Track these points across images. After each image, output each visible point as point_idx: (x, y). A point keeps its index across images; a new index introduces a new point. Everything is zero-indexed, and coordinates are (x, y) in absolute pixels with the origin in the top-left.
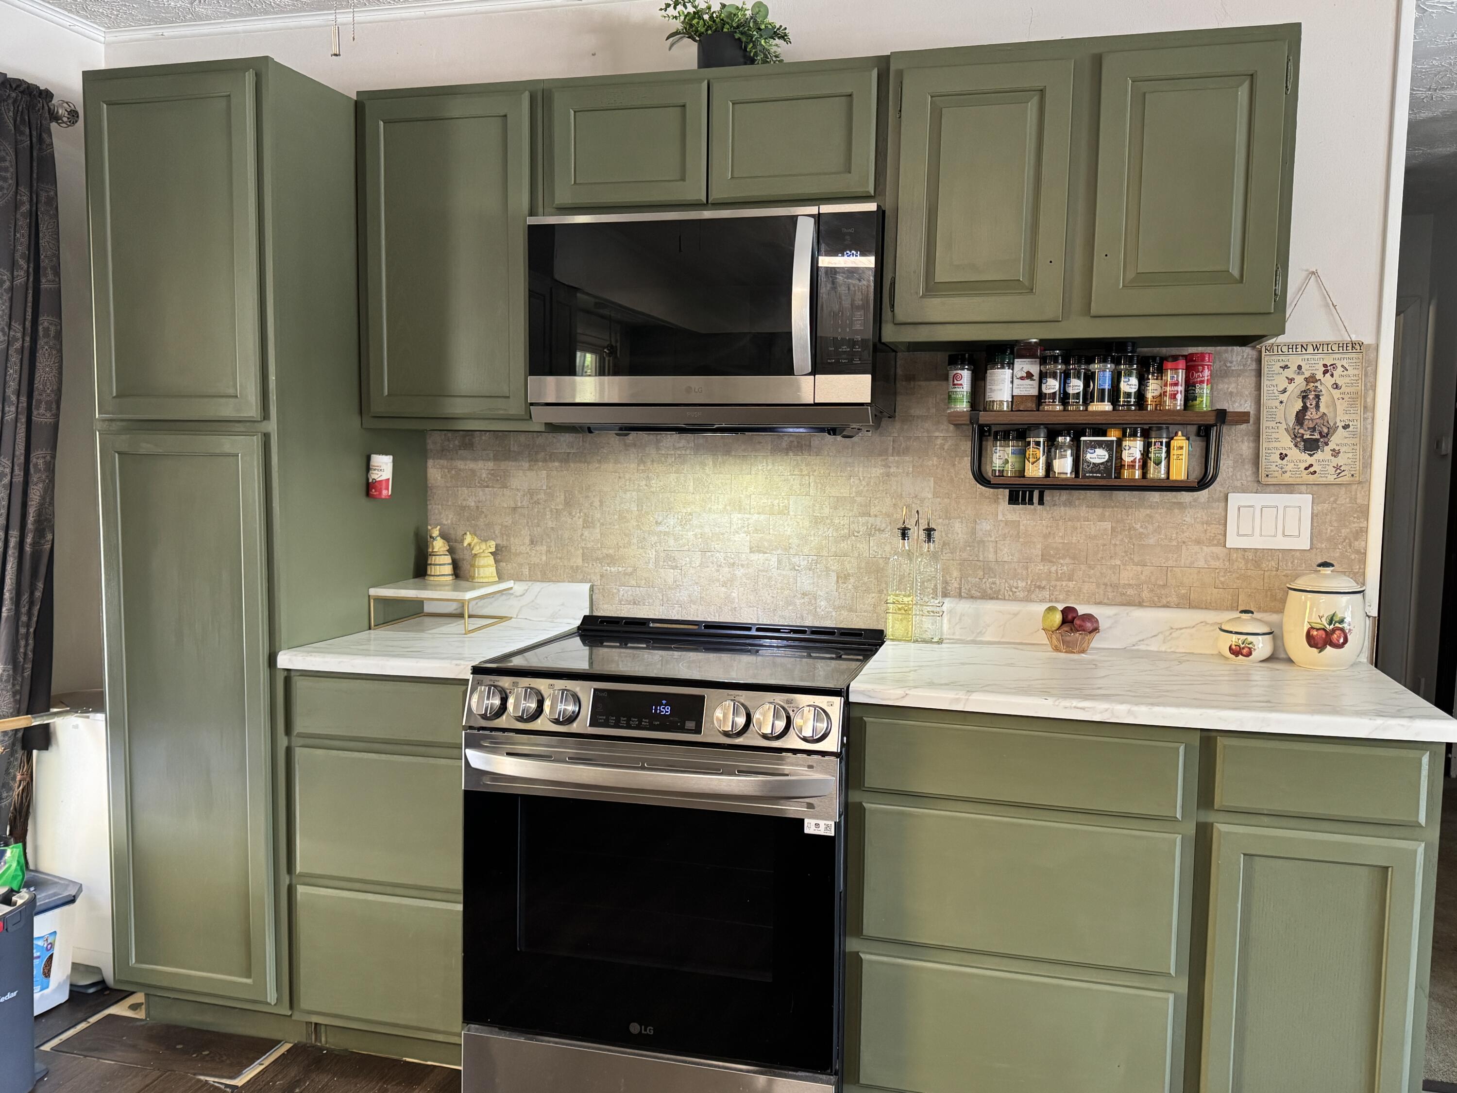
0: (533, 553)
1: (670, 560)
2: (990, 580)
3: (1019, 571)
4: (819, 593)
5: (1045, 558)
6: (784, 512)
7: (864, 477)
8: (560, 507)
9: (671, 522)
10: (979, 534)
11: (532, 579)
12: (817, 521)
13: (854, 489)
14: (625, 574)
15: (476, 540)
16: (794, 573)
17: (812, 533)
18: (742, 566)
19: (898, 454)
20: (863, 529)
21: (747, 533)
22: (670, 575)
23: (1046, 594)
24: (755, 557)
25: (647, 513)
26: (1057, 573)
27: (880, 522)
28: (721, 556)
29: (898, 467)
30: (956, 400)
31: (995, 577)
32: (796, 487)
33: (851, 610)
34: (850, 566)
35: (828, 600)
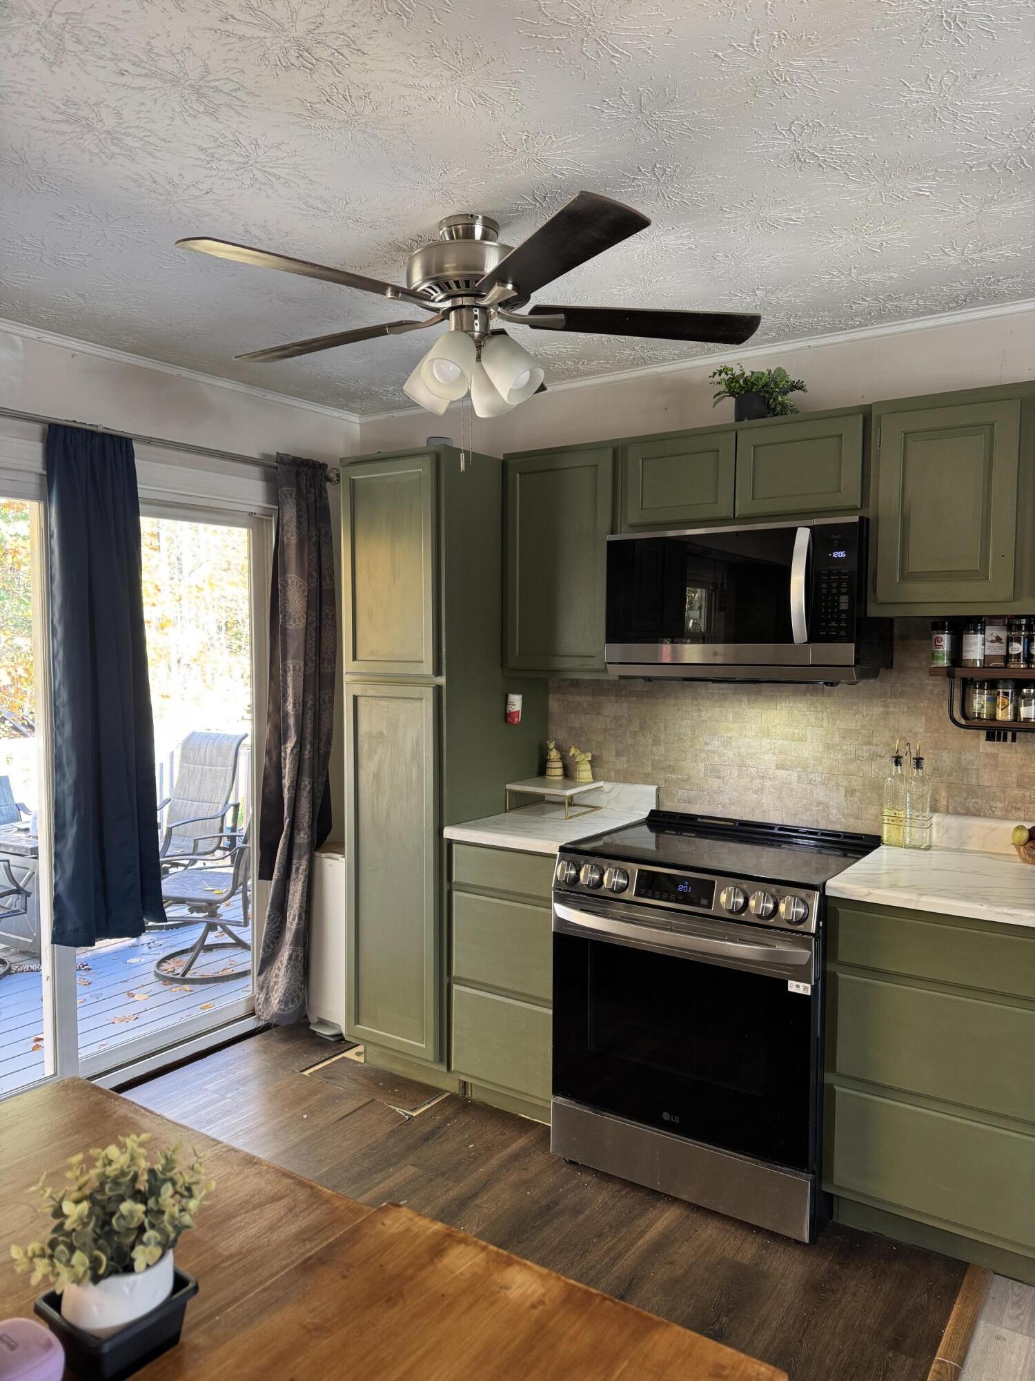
0: (618, 762)
1: (715, 771)
2: (973, 800)
3: (998, 794)
4: (831, 803)
5: (1020, 785)
6: (803, 739)
7: (867, 715)
8: (637, 729)
9: (716, 743)
10: (964, 763)
11: (617, 780)
12: (829, 748)
13: (859, 723)
14: (683, 780)
15: (578, 752)
16: (810, 786)
17: (825, 756)
18: (770, 779)
19: (896, 697)
20: (866, 755)
21: (774, 754)
22: (715, 783)
23: (1021, 814)
24: (780, 773)
25: (698, 736)
26: (1030, 797)
27: (879, 750)
28: (753, 771)
29: (895, 707)
30: (938, 658)
31: (977, 798)
32: (813, 720)
33: (857, 818)
34: (856, 783)
35: (838, 808)
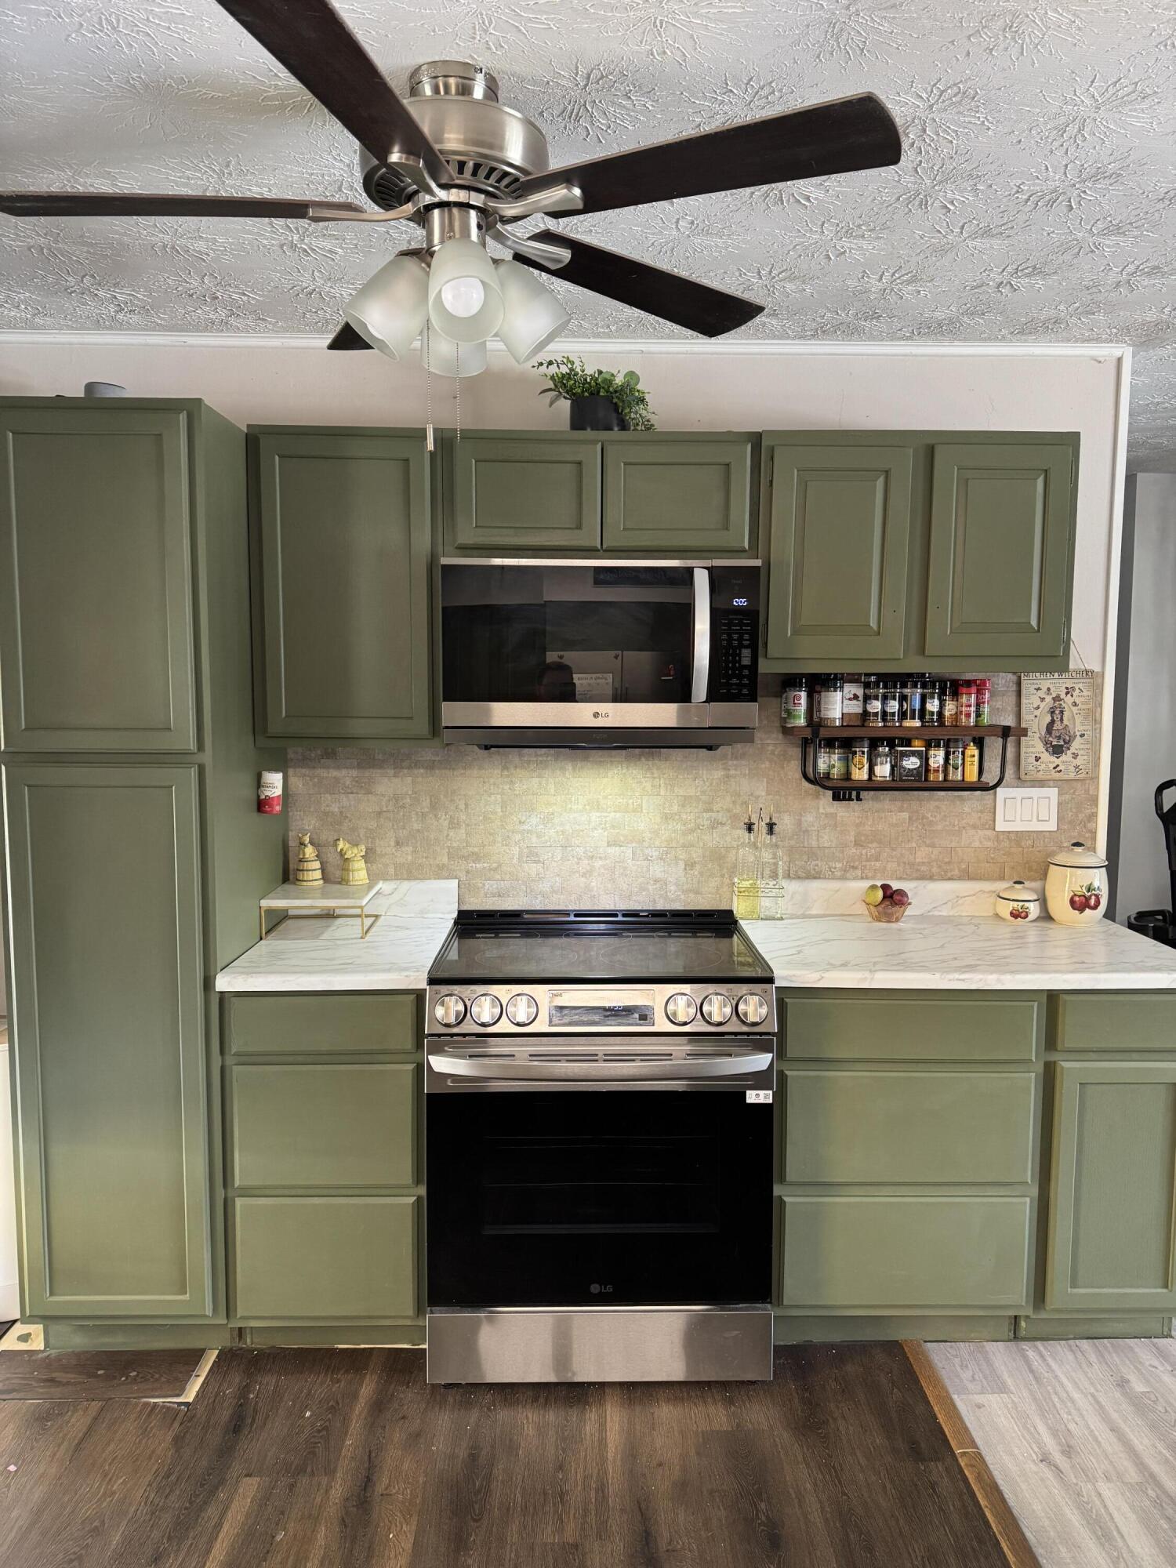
0: (398, 854)
1: (532, 856)
2: (814, 863)
3: (837, 854)
4: (670, 879)
5: (857, 844)
6: (638, 810)
7: (707, 779)
8: (426, 810)
9: (534, 820)
10: (804, 825)
11: (397, 877)
12: (666, 818)
13: (699, 789)
14: (490, 869)
15: (347, 845)
16: (646, 863)
17: (663, 828)
18: (601, 858)
19: (736, 758)
20: (707, 823)
21: (605, 829)
22: (533, 869)
23: (859, 873)
24: (611, 850)
25: (512, 814)
26: (867, 855)
27: (721, 817)
28: (580, 851)
29: (736, 770)
30: (795, 717)
31: (818, 860)
32: (648, 786)
33: (697, 893)
34: (696, 854)
35: (677, 885)
